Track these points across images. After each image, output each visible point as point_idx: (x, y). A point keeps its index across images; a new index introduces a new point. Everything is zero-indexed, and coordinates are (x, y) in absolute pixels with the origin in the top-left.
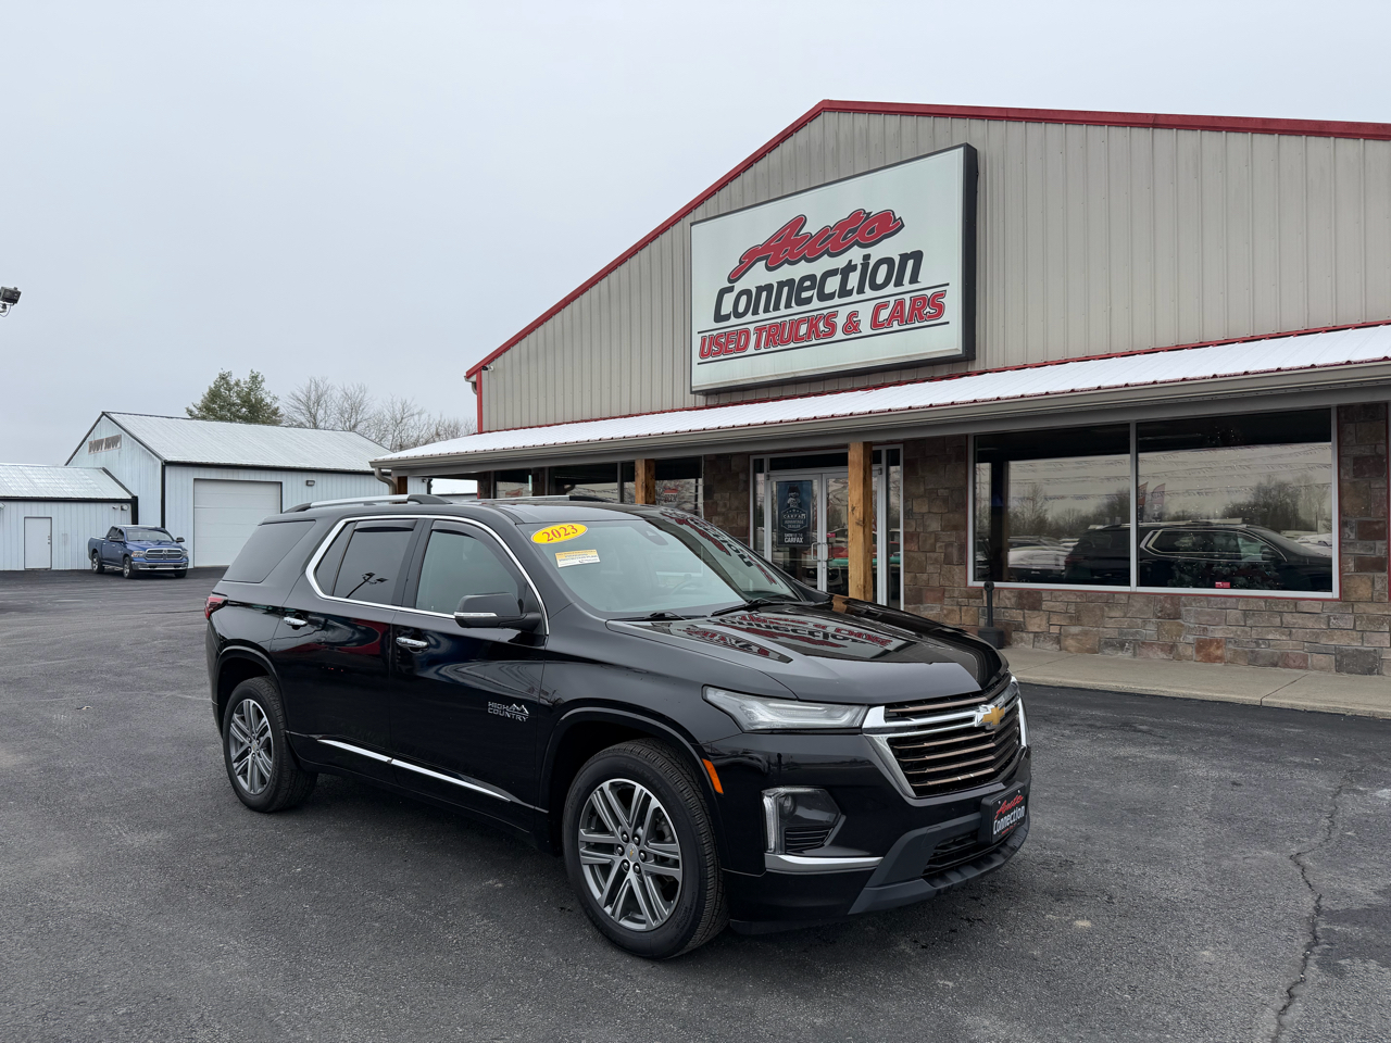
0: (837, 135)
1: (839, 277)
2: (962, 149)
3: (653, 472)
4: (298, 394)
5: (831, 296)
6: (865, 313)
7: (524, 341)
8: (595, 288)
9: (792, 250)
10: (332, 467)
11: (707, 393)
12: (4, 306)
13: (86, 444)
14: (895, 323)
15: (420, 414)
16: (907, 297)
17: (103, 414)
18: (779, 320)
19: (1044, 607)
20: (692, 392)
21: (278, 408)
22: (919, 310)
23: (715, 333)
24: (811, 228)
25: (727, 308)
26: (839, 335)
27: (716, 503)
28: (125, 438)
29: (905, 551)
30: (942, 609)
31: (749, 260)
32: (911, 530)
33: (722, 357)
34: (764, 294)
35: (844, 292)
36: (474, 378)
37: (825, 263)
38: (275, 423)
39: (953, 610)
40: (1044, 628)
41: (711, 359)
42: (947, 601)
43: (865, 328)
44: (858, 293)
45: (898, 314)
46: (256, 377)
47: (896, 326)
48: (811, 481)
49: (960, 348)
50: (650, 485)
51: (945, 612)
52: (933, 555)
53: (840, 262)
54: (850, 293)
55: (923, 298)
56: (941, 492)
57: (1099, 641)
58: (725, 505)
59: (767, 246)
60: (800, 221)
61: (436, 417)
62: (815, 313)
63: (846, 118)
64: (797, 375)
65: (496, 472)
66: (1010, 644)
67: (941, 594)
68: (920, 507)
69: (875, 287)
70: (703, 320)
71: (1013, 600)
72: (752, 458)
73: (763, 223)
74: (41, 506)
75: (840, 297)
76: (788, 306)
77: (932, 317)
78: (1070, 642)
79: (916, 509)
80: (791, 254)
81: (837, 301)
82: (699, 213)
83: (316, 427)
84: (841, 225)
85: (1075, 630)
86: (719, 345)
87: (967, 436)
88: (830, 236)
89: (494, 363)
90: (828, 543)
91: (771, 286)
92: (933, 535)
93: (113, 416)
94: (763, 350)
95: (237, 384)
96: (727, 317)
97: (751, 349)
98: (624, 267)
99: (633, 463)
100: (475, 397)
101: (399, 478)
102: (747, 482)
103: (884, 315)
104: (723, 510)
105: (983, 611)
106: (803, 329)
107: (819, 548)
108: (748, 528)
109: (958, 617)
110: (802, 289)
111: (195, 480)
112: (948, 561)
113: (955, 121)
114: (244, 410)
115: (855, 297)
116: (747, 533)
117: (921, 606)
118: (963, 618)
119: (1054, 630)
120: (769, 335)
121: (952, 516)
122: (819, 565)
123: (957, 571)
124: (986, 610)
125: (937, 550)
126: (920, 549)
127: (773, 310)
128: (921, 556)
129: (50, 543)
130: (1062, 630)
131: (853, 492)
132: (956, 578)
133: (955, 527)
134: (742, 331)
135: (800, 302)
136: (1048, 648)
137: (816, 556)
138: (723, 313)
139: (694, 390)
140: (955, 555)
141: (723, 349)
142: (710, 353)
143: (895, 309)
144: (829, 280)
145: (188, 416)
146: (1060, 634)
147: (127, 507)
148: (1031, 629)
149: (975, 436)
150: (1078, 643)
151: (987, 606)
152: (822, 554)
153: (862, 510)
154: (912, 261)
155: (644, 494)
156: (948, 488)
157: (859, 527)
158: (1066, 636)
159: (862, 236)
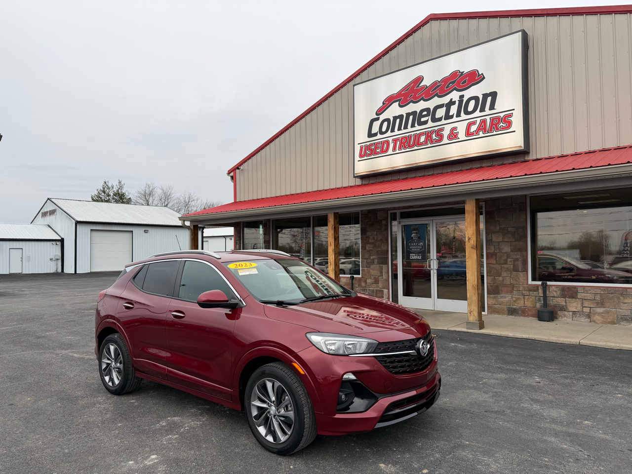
0: (439, 32)
1: (444, 108)
2: (521, 33)
3: (337, 220)
4: (140, 191)
5: (440, 119)
6: (461, 128)
7: (259, 154)
8: (298, 124)
10: (157, 223)
11: (363, 177)
13: (40, 213)
14: (481, 132)
15: (197, 200)
17: (48, 199)
18: (407, 135)
19: (578, 296)
20: (354, 177)
22: (496, 125)
24: (427, 82)
25: (375, 129)
26: (445, 140)
27: (369, 237)
28: (58, 211)
29: (487, 264)
30: (512, 298)
31: (389, 102)
32: (493, 251)
33: (372, 156)
34: (398, 120)
35: (448, 116)
36: (232, 174)
37: (436, 101)
38: (129, 203)
39: (519, 298)
40: (579, 308)
41: (366, 158)
42: (515, 293)
43: (462, 135)
44: (457, 117)
45: (482, 127)
46: (120, 182)
47: (481, 134)
48: (427, 225)
49: (523, 146)
50: (337, 226)
51: (514, 299)
52: (507, 266)
53: (446, 100)
54: (452, 117)
55: (498, 118)
56: (509, 229)
57: (617, 317)
58: (374, 238)
59: (399, 94)
60: (420, 79)
62: (430, 129)
63: (445, 23)
64: (418, 165)
65: (244, 222)
66: (557, 318)
67: (512, 288)
68: (497, 238)
69: (467, 113)
70: (361, 137)
71: (559, 292)
72: (390, 212)
73: (398, 82)
74: (18, 243)
75: (445, 119)
76: (413, 126)
77: (504, 128)
78: (597, 317)
79: (494, 239)
80: (415, 97)
81: (443, 122)
82: (357, 80)
83: (148, 205)
84: (445, 80)
85: (601, 310)
86: (370, 149)
87: (526, 196)
88: (439, 86)
89: (242, 166)
90: (437, 259)
91: (402, 116)
92: (506, 255)
93: (53, 200)
94: (398, 151)
95: (112, 186)
96: (376, 135)
97: (390, 151)
98: (314, 112)
99: (327, 215)
100: (232, 184)
101: (194, 226)
102: (387, 225)
103: (473, 128)
104: (373, 241)
105: (539, 300)
106: (423, 139)
107: (432, 262)
108: (388, 251)
109: (522, 302)
110: (421, 116)
111: (91, 230)
112: (516, 269)
113: (513, 19)
114: (116, 198)
115: (455, 119)
116: (387, 254)
117: (499, 296)
118: (526, 303)
119: (586, 310)
120: (401, 143)
121: (517, 243)
122: (432, 272)
123: (521, 275)
124: (542, 298)
125: (508, 263)
126: (496, 262)
127: (404, 129)
128: (498, 267)
129: (22, 261)
130: (591, 310)
131: (469, 229)
132: (520, 279)
133: (520, 250)
134: (384, 142)
135: (420, 124)
136: (582, 321)
137: (430, 267)
138: (373, 132)
139: (355, 175)
140: (520, 265)
141: (373, 152)
142: (365, 155)
143: (480, 125)
144: (438, 111)
145: (91, 200)
146: (590, 312)
147: (59, 243)
148: (571, 309)
149: (530, 197)
150: (602, 318)
151: (542, 295)
152: (434, 266)
153: (475, 240)
154: (491, 97)
155: (333, 232)
156: (515, 227)
157: (473, 250)
158: (594, 314)
159: (458, 85)
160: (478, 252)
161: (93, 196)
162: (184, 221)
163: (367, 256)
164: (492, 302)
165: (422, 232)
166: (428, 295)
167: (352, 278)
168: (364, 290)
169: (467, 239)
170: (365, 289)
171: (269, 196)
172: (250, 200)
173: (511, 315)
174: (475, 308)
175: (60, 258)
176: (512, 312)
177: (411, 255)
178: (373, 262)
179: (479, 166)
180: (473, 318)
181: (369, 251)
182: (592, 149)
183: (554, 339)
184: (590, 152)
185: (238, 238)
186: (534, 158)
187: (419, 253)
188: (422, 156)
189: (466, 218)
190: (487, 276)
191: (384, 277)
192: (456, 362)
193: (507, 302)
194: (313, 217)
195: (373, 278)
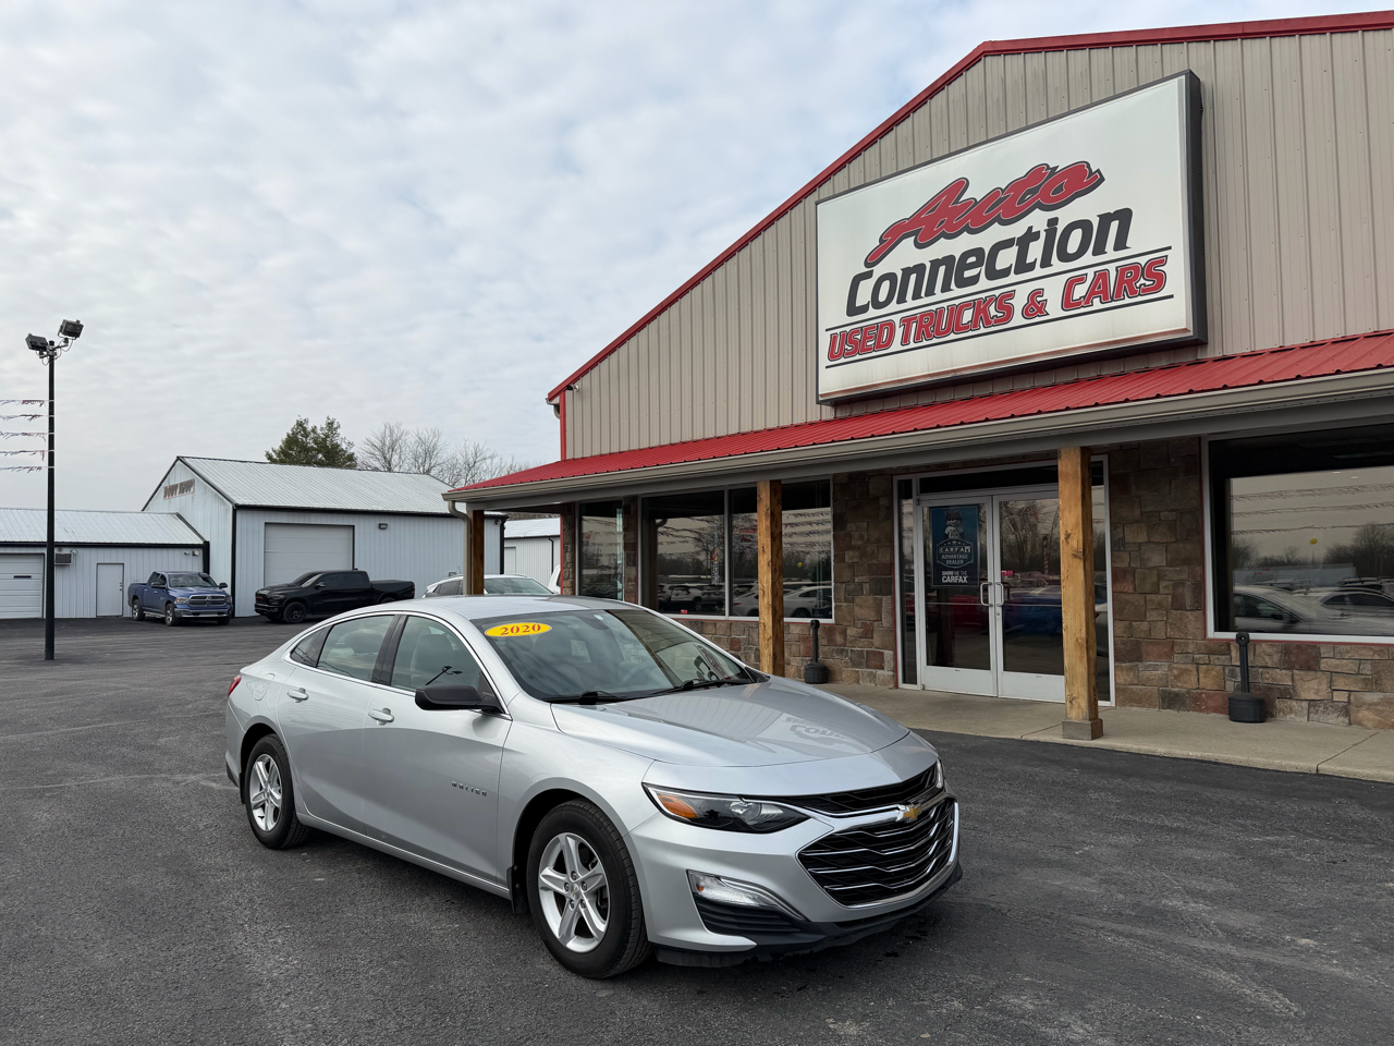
0: (1003, 82)
1: (1015, 249)
2: (1184, 77)
3: (779, 499)
4: (373, 439)
5: (1005, 273)
6: (1053, 291)
7: (614, 356)
8: (697, 290)
9: (950, 221)
10: (405, 509)
11: (837, 403)
12: (66, 341)
13: (162, 489)
14: (1096, 301)
15: (492, 457)
17: (178, 458)
18: (934, 308)
19: (1321, 666)
20: (818, 402)
21: (353, 454)
22: (1130, 283)
24: (976, 192)
25: (864, 296)
26: (1018, 319)
27: (850, 535)
28: (199, 485)
29: (1113, 592)
30: (1170, 669)
31: (894, 235)
32: (1124, 565)
33: (858, 357)
34: (913, 277)
35: (1022, 266)
36: (557, 401)
37: (996, 233)
38: (350, 467)
39: (1187, 671)
40: (1324, 693)
41: (843, 360)
42: (1177, 657)
43: (1054, 307)
44: (1042, 266)
45: (1100, 288)
46: (332, 423)
47: (1097, 304)
48: (979, 507)
49: (1191, 329)
50: (776, 511)
51: (1175, 672)
52: (1160, 597)
53: (1017, 230)
54: (1031, 267)
55: (1135, 267)
56: (1163, 515)
58: (862, 537)
59: (916, 218)
60: (961, 185)
61: (508, 462)
62: (983, 295)
63: (1014, 62)
64: (959, 374)
65: (582, 504)
66: (1273, 716)
67: (1170, 648)
68: (1136, 535)
69: (1064, 257)
70: (833, 314)
71: (1276, 657)
72: (896, 479)
73: (912, 191)
74: (114, 552)
75: (1016, 273)
76: (946, 288)
77: (1147, 290)
78: (1364, 714)
79: (1129, 538)
80: (949, 226)
81: (1013, 278)
82: (825, 190)
83: (390, 470)
84: (1016, 186)
85: (1374, 697)
86: (855, 342)
87: (1199, 438)
88: (1002, 200)
89: (579, 382)
90: (1003, 583)
91: (922, 267)
92: (1155, 572)
93: (187, 460)
94: (912, 345)
95: (314, 430)
96: (864, 309)
97: (896, 345)
98: (731, 263)
99: (755, 486)
100: (557, 422)
101: (475, 512)
102: (890, 508)
103: (1080, 291)
104: (859, 543)
105: (1233, 675)
106: (967, 316)
107: (989, 588)
108: (893, 564)
109: (1194, 679)
110: (964, 266)
111: (266, 523)
112: (1178, 604)
113: (1168, 48)
114: (320, 456)
115: (1038, 271)
116: (892, 572)
117: (1140, 665)
118: (1202, 680)
119: (1341, 697)
120: (920, 326)
121: (1181, 545)
122: (991, 611)
123: (1191, 617)
124: (1238, 669)
125: (1162, 591)
126: (1135, 589)
128: (1139, 599)
129: (122, 590)
130: (1352, 698)
131: (1067, 514)
132: (1189, 627)
133: (1187, 562)
134: (884, 324)
135: (962, 283)
136: (1331, 721)
137: (986, 601)
138: (859, 303)
139: (820, 399)
140: (1187, 596)
141: (860, 347)
142: (843, 353)
143: (1094, 283)
144: (1002, 253)
145: (267, 461)
146: (1349, 702)
147: (199, 553)
148: (1304, 695)
149: (1210, 443)
150: (1377, 715)
151: (1238, 664)
152: (996, 597)
153: (1081, 538)
154: (1117, 222)
155: (768, 523)
156: (1175, 510)
157: (1078, 561)
158: (1359, 706)
159: (1045, 196)
160: (1088, 564)
161: (271, 452)
162: (454, 502)
163: (847, 575)
164: (1126, 678)
165: (972, 521)
166: (984, 664)
167: (816, 625)
168: (841, 652)
169: (1062, 537)
170: (842, 650)
171: (634, 446)
172: (595, 457)
173: (1168, 708)
174: (1082, 692)
176: (1171, 700)
177: (944, 573)
178: (859, 590)
179: (1093, 374)
180: (1079, 712)
181: (851, 566)
182: (1349, 333)
183: (1259, 761)
184: (1345, 340)
185: (569, 539)
186: (1218, 355)
187: (963, 569)
189: (1060, 490)
190: (1114, 619)
191: (886, 622)
192: (1028, 808)
193: (1160, 679)
194: (730, 491)
195: (860, 625)
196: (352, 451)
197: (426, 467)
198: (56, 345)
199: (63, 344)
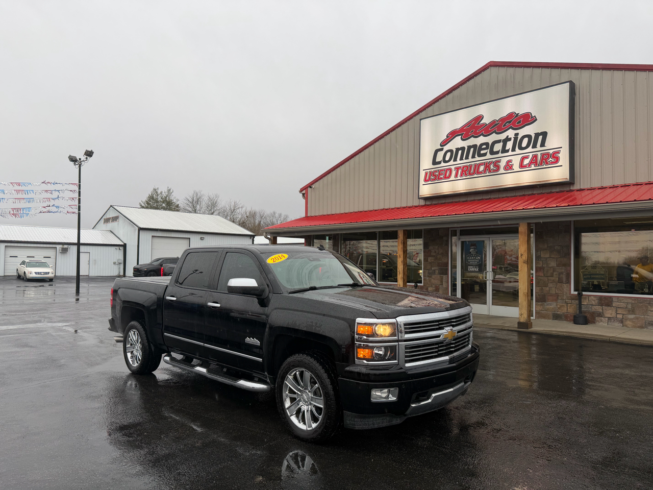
0: (498, 77)
1: (501, 144)
2: (568, 83)
3: (406, 235)
4: (188, 198)
5: (497, 153)
6: (516, 161)
7: (330, 175)
9: (475, 132)
10: (212, 231)
11: (426, 199)
12: (87, 158)
13: (103, 220)
14: (533, 166)
15: (242, 207)
16: (539, 154)
17: (111, 206)
18: (468, 164)
19: (614, 305)
21: (178, 205)
22: (546, 159)
23: (432, 170)
24: (486, 120)
25: (440, 157)
26: (502, 171)
27: (431, 251)
28: (121, 217)
29: (536, 275)
30: (557, 305)
31: (452, 135)
32: (540, 266)
33: (436, 181)
34: (460, 152)
35: (504, 150)
36: (304, 192)
37: (494, 137)
39: (563, 306)
40: (614, 315)
41: (430, 182)
42: (559, 301)
43: (516, 167)
44: (512, 151)
45: (534, 161)
46: (170, 190)
47: (533, 167)
48: (484, 241)
49: (568, 178)
50: (405, 240)
51: (558, 306)
52: (553, 278)
53: (503, 136)
54: (508, 151)
55: (548, 154)
56: (556, 247)
57: (645, 322)
58: (435, 252)
59: (462, 129)
60: (480, 118)
62: (488, 161)
63: (503, 70)
64: (478, 190)
65: (314, 235)
66: (594, 323)
67: (556, 297)
68: (545, 255)
69: (521, 148)
70: (426, 164)
71: (597, 301)
72: (450, 229)
73: (461, 118)
75: (502, 153)
76: (473, 157)
77: (552, 163)
78: (628, 323)
79: (542, 256)
80: (475, 133)
81: (500, 155)
82: (423, 114)
84: (503, 120)
85: (632, 316)
86: (435, 176)
87: (570, 221)
89: (314, 184)
90: (493, 271)
91: (464, 148)
92: (552, 269)
93: (115, 207)
94: (459, 178)
95: (161, 193)
96: (440, 163)
97: (452, 178)
99: (397, 231)
100: (304, 200)
101: (274, 237)
102: (447, 241)
103: (526, 162)
104: (434, 254)
105: (576, 307)
106: (482, 168)
107: (488, 273)
108: (448, 263)
109: (566, 309)
110: (481, 149)
111: (152, 236)
112: (560, 281)
114: (164, 205)
115: (510, 153)
116: (448, 266)
117: (545, 303)
119: (620, 316)
120: (463, 171)
121: (562, 259)
122: (488, 282)
123: (565, 286)
125: (554, 276)
126: (544, 275)
127: (465, 159)
128: (545, 279)
129: (89, 264)
131: (521, 246)
132: (564, 289)
133: (564, 265)
134: (447, 169)
135: (480, 155)
136: (616, 325)
137: (486, 278)
138: (437, 160)
139: (420, 197)
140: (564, 279)
141: (437, 178)
142: (430, 179)
143: (532, 159)
144: (496, 145)
145: (140, 207)
146: (623, 318)
147: (122, 248)
148: (606, 315)
149: (574, 222)
150: (633, 323)
152: (489, 277)
153: (527, 256)
154: (541, 136)
155: (402, 246)
156: (560, 246)
157: (525, 264)
158: (626, 320)
159: (513, 124)
160: (528, 266)
161: (142, 203)
162: (266, 233)
163: (429, 267)
164: (539, 308)
165: (480, 248)
166: (485, 303)
167: (416, 286)
169: (520, 256)
172: (321, 216)
173: (556, 320)
174: (525, 312)
175: (123, 262)
176: (557, 317)
177: (469, 267)
178: (434, 272)
179: (530, 193)
180: (524, 319)
181: (430, 263)
182: (627, 182)
183: (589, 337)
184: (626, 186)
186: (578, 188)
187: (477, 266)
188: (481, 183)
189: (519, 237)
190: (536, 286)
191: (445, 285)
193: (553, 309)
194: (379, 233)
195: (434, 286)
196: (178, 203)
197: (212, 212)
198: (82, 160)
199: (85, 160)
